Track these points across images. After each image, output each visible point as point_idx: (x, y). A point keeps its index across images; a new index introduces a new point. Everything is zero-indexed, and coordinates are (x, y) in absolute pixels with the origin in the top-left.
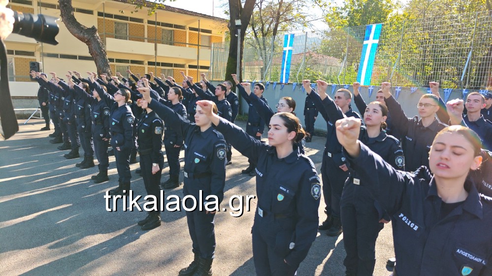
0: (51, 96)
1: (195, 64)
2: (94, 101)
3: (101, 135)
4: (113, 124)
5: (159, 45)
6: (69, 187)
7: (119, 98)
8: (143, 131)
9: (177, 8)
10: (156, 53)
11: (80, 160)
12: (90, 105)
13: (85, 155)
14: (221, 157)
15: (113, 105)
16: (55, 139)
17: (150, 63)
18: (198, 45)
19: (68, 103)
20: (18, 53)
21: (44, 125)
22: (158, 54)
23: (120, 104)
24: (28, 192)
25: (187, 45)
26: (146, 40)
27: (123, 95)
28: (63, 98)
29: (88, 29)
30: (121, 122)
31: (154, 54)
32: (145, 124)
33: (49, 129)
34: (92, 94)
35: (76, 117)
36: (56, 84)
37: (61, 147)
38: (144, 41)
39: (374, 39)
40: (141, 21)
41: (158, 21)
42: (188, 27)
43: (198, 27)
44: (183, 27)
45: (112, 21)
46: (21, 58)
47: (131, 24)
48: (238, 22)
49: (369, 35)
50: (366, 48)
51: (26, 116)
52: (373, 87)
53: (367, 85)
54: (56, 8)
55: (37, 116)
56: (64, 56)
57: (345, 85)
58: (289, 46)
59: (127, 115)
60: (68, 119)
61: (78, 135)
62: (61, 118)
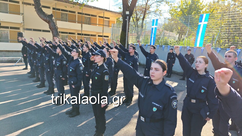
0: (30, 51)
1: (101, 35)
2: (56, 56)
3: (61, 76)
4: (71, 70)
5: (83, 25)
6: (41, 109)
7: (74, 55)
8: (96, 78)
9: (92, 6)
11: (46, 90)
12: (53, 57)
13: (49, 87)
14: (174, 107)
15: (70, 58)
16: (31, 75)
17: (78, 34)
18: (103, 25)
19: (40, 55)
20: (11, 28)
21: (25, 67)
22: (83, 30)
23: (75, 58)
24: (16, 112)
25: (97, 25)
27: (77, 52)
28: (37, 53)
29: (49, 15)
30: (75, 69)
31: (81, 29)
32: (97, 73)
33: (27, 69)
34: (56, 51)
35: (44, 64)
36: (33, 44)
37: (35, 80)
38: (76, 23)
39: (204, 21)
40: (74, 12)
41: (83, 12)
42: (98, 16)
43: (103, 16)
44: (95, 16)
45: (60, 12)
46: (13, 31)
47: (69, 14)
48: (127, 13)
49: (202, 20)
50: (200, 27)
51: (15, 61)
52: (203, 48)
53: (201, 46)
54: (31, 5)
55: (21, 61)
56: (35, 30)
57: (187, 47)
58: (155, 25)
59: (80, 65)
60: (39, 65)
61: (45, 74)
62: (35, 64)
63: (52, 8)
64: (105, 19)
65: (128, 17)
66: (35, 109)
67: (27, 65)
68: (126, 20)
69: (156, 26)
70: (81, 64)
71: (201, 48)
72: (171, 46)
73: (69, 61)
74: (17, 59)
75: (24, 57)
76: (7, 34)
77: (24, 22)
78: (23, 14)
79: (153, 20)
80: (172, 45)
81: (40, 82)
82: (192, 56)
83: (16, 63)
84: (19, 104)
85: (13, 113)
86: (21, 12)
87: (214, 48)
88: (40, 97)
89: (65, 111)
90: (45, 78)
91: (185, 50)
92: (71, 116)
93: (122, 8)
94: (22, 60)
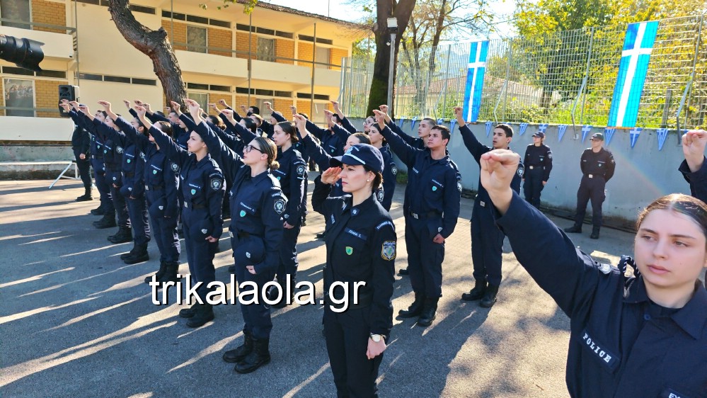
0: (97, 144)
1: (308, 91)
4: (243, 213)
5: (254, 62)
7: (254, 160)
9: (282, 7)
10: (249, 75)
12: (175, 166)
15: (239, 172)
17: (239, 90)
18: (313, 62)
22: (254, 76)
23: (256, 171)
24: (56, 355)
25: (296, 63)
26: (234, 54)
27: (262, 152)
28: (120, 149)
29: (153, 32)
30: (259, 211)
31: (246, 75)
32: (351, 232)
35: (147, 187)
38: (231, 56)
39: (643, 46)
40: (226, 24)
42: (297, 35)
43: (312, 35)
44: (289, 35)
45: (183, 24)
46: (46, 82)
47: (213, 29)
48: (392, 23)
49: (633, 41)
50: (628, 63)
51: (52, 175)
52: (638, 130)
53: (628, 126)
54: (98, 4)
55: (70, 174)
56: (109, 79)
57: (584, 127)
58: (480, 61)
59: (273, 196)
60: (130, 189)
61: (147, 218)
62: (115, 186)
63: (159, 12)
64: (318, 44)
65: (393, 37)
66: (118, 342)
67: (91, 185)
68: (388, 44)
69: (481, 64)
70: (279, 191)
71: (631, 132)
72: (530, 125)
73: (235, 181)
74: (58, 168)
75: (79, 161)
76: (28, 91)
77: (79, 54)
78: (74, 30)
79: (472, 43)
80: (532, 123)
81: (133, 243)
82: (606, 156)
83: (56, 178)
84: (66, 324)
85: (47, 358)
86: (68, 25)
87: (674, 131)
88: (135, 296)
89: (219, 346)
90: (149, 230)
91: (578, 136)
92: (242, 368)
93: (375, 10)
94: (74, 171)
